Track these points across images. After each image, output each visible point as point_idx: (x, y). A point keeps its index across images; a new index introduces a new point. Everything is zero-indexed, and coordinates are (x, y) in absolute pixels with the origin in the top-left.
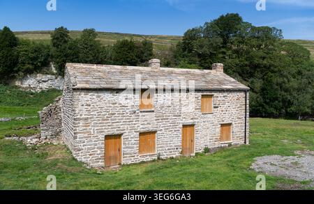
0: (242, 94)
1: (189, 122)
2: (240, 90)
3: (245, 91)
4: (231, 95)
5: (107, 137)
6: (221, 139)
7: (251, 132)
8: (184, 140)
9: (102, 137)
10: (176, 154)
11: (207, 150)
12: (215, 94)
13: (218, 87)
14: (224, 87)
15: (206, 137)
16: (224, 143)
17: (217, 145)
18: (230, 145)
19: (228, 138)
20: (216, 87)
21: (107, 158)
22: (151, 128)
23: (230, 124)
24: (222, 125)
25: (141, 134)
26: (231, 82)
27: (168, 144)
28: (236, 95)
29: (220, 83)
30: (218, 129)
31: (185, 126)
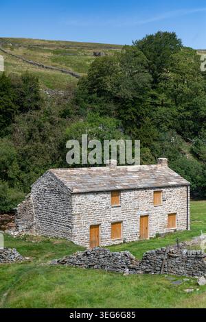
0: (185, 188)
1: (145, 213)
2: (183, 185)
3: (186, 186)
4: (176, 189)
5: (92, 227)
6: (168, 226)
7: (193, 220)
8: (141, 228)
9: (88, 227)
10: (136, 239)
11: (158, 235)
12: (164, 190)
13: (166, 184)
14: (171, 183)
15: (157, 225)
16: (171, 229)
17: (166, 231)
18: (175, 231)
19: (173, 225)
20: (164, 184)
21: (91, 242)
22: (118, 219)
23: (175, 214)
24: (169, 215)
25: (113, 224)
26: (175, 178)
27: (131, 231)
28: (179, 190)
29: (167, 180)
30: (166, 219)
31: (142, 217)
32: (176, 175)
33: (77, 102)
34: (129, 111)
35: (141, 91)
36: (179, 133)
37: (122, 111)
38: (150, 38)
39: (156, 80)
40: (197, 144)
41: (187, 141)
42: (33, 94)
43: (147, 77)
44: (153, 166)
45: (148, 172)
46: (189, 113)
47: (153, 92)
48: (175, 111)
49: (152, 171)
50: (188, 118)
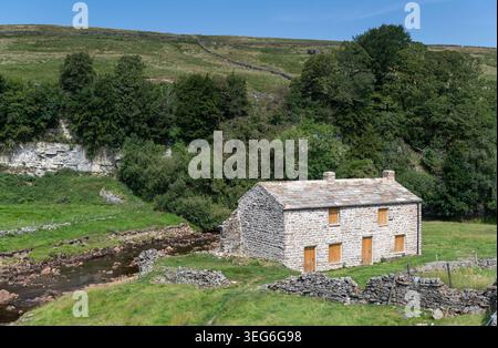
0: (415, 205)
1: (368, 234)
2: (413, 203)
3: (417, 203)
4: (404, 207)
5: (306, 248)
6: (396, 249)
7: (424, 243)
8: (363, 251)
9: (302, 248)
10: (358, 264)
11: (383, 260)
12: (391, 208)
13: (393, 201)
14: (398, 200)
15: (382, 248)
16: (399, 253)
17: (393, 255)
18: (404, 255)
19: (402, 249)
20: (390, 201)
21: (306, 266)
22: (337, 240)
23: (403, 236)
24: (397, 237)
25: (331, 246)
26: (404, 194)
27: (351, 255)
28: (408, 207)
29: (394, 196)
30: (393, 240)
31: (364, 238)
32: (405, 190)
33: (289, 107)
34: (348, 116)
35: (363, 93)
36: (407, 142)
37: (341, 117)
38: (373, 32)
39: (380, 81)
40: (428, 155)
41: (417, 151)
42: (239, 98)
43: (369, 78)
44: (378, 180)
45: (372, 186)
46: (419, 119)
47: (377, 95)
48: (402, 117)
49: (376, 186)
50: (418, 124)
